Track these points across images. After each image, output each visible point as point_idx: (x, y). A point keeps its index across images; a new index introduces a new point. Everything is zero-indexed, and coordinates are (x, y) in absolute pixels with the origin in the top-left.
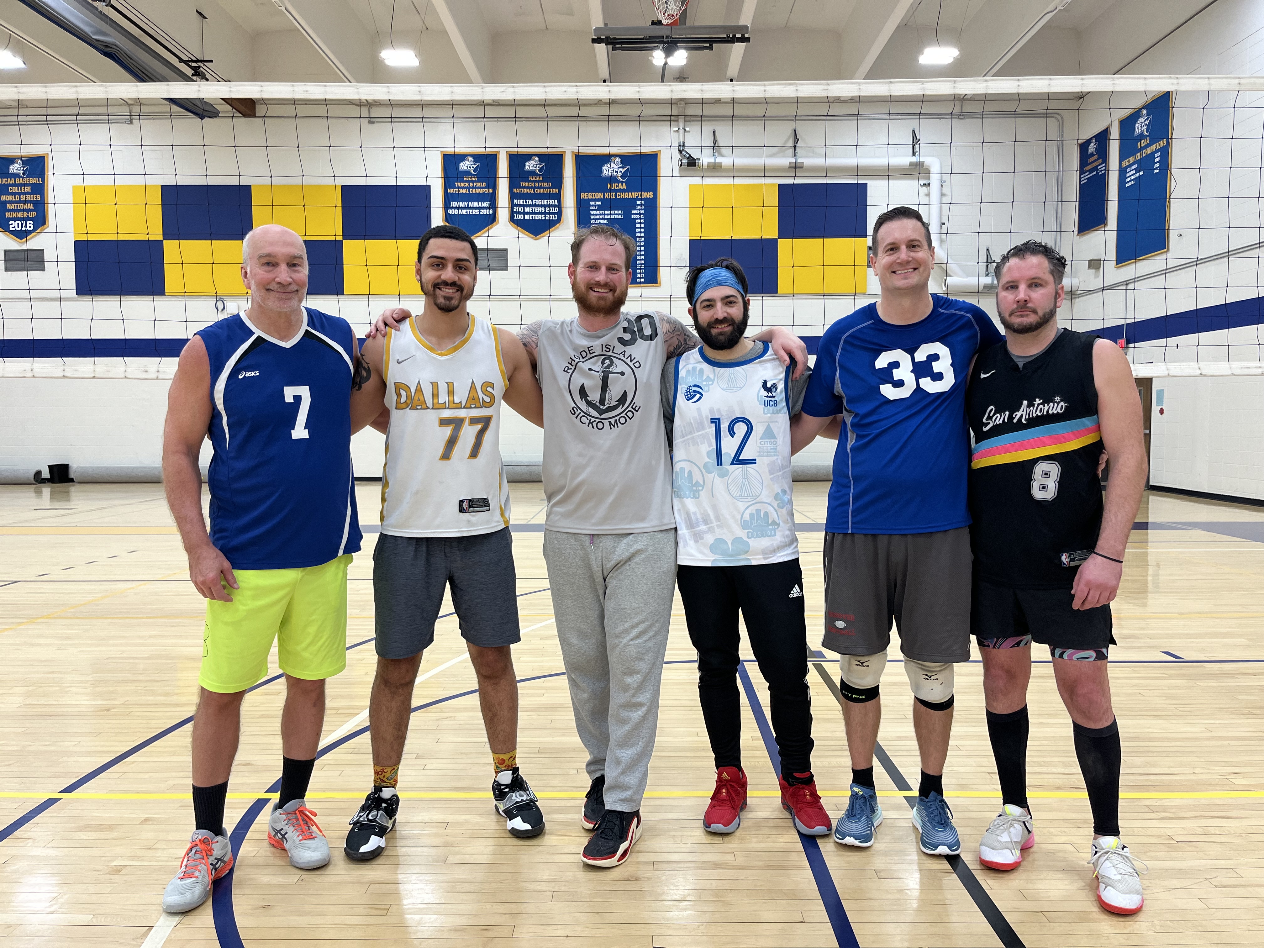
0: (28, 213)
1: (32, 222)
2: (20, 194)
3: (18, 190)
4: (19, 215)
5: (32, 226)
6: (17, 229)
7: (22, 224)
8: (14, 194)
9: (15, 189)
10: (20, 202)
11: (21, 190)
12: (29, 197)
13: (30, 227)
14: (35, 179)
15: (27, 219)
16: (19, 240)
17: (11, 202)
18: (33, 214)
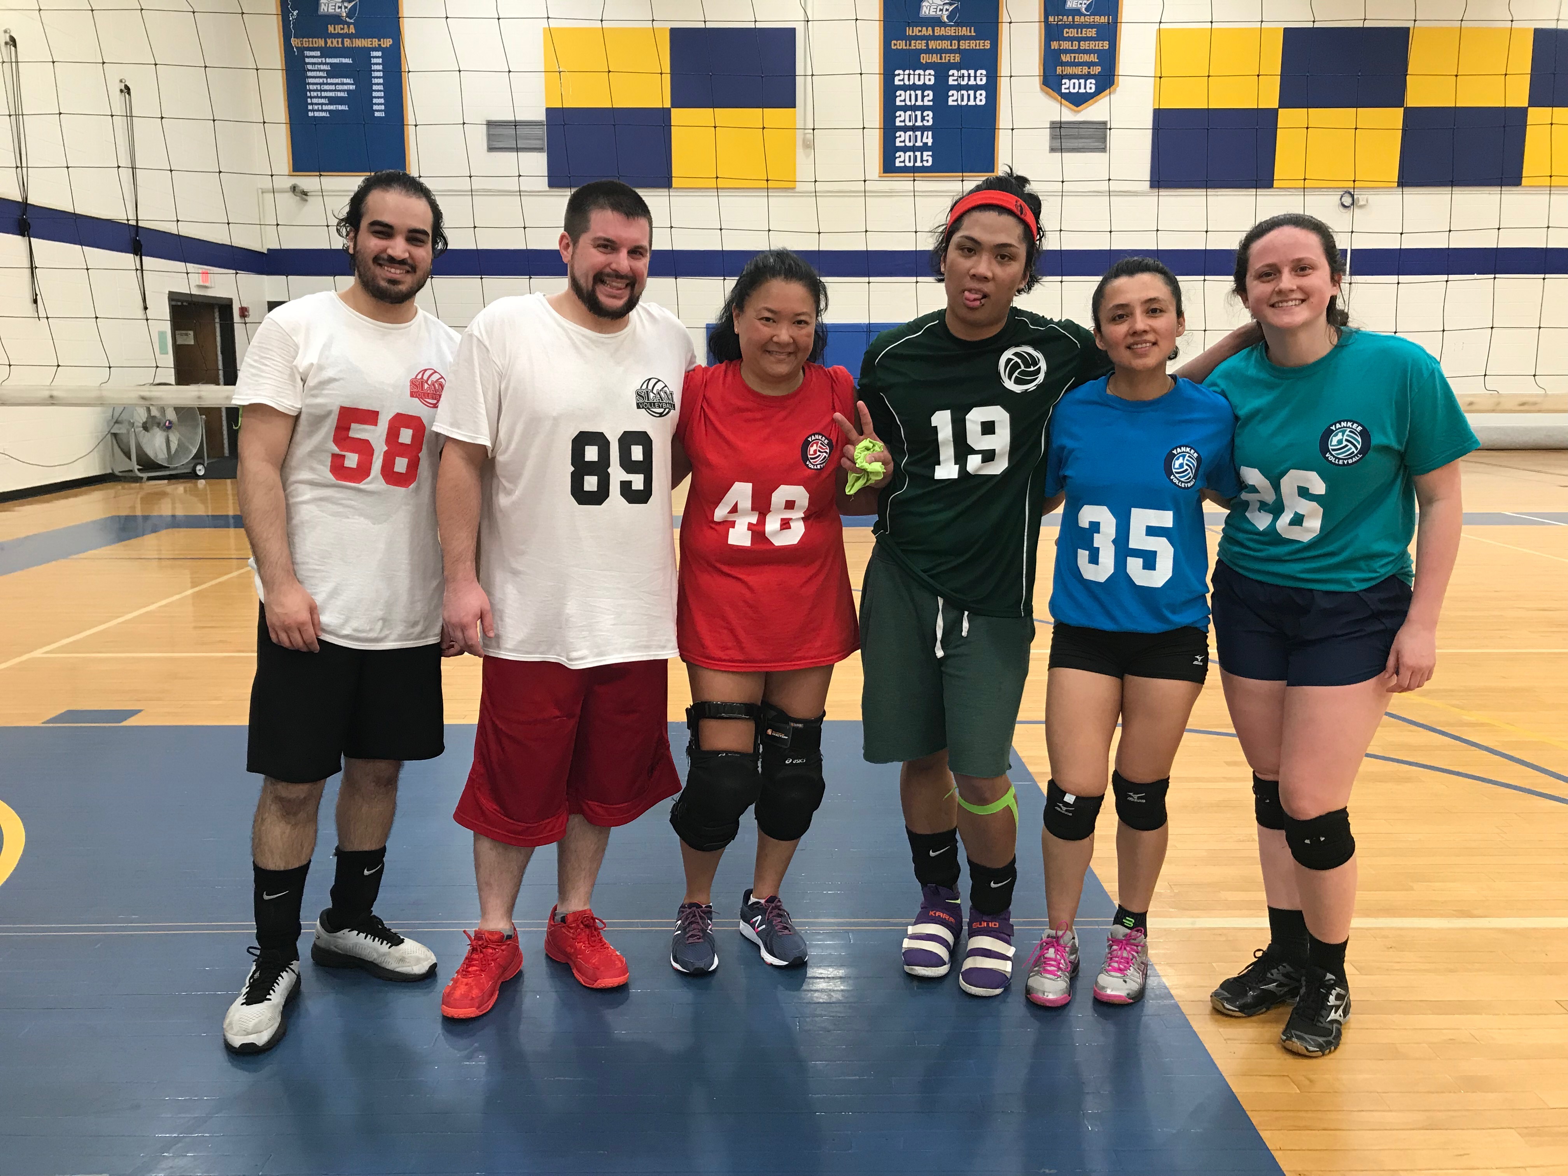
0: (1089, 68)
1: (1093, 81)
2: (1079, 40)
3: (1077, 34)
4: (1077, 70)
5: (1093, 87)
6: (1072, 91)
7: (1080, 84)
8: (1071, 39)
9: (1072, 33)
10: (1079, 51)
11: (1081, 33)
12: (1092, 45)
13: (1091, 88)
14: (1102, 17)
15: (1087, 77)
16: (1075, 108)
17: (1066, 51)
18: (1097, 70)
